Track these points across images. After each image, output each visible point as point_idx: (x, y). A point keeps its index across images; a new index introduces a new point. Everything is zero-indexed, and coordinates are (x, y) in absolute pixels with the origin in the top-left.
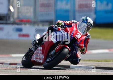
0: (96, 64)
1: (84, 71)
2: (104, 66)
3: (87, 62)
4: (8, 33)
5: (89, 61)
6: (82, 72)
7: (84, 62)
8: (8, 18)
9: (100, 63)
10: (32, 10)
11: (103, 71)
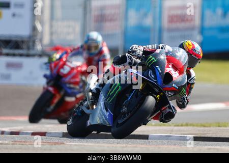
0: (199, 131)
1: (175, 145)
2: (214, 136)
3: (182, 128)
4: (31, 73)
5: (187, 125)
6: (170, 146)
7: (176, 128)
8: (31, 44)
9: (206, 128)
10: (78, 28)
11: (211, 145)
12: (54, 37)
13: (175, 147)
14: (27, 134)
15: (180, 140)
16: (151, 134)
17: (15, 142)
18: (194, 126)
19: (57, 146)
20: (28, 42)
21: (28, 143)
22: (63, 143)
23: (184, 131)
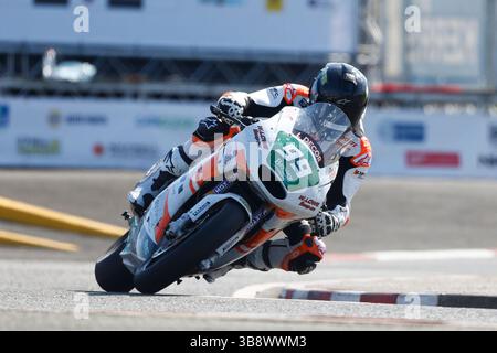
12: (413, 58)
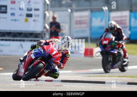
1: (119, 87)
3: (122, 78)
7: (119, 78)
8: (43, 35)
13: (119, 88)
14: (43, 81)
15: (121, 84)
16: (106, 81)
17: (37, 85)
18: (128, 77)
19: (59, 87)
20: (42, 34)
21: (43, 86)
22: (62, 86)
23: (123, 80)
